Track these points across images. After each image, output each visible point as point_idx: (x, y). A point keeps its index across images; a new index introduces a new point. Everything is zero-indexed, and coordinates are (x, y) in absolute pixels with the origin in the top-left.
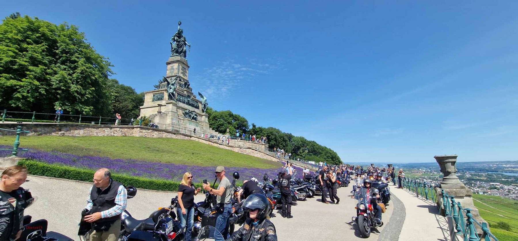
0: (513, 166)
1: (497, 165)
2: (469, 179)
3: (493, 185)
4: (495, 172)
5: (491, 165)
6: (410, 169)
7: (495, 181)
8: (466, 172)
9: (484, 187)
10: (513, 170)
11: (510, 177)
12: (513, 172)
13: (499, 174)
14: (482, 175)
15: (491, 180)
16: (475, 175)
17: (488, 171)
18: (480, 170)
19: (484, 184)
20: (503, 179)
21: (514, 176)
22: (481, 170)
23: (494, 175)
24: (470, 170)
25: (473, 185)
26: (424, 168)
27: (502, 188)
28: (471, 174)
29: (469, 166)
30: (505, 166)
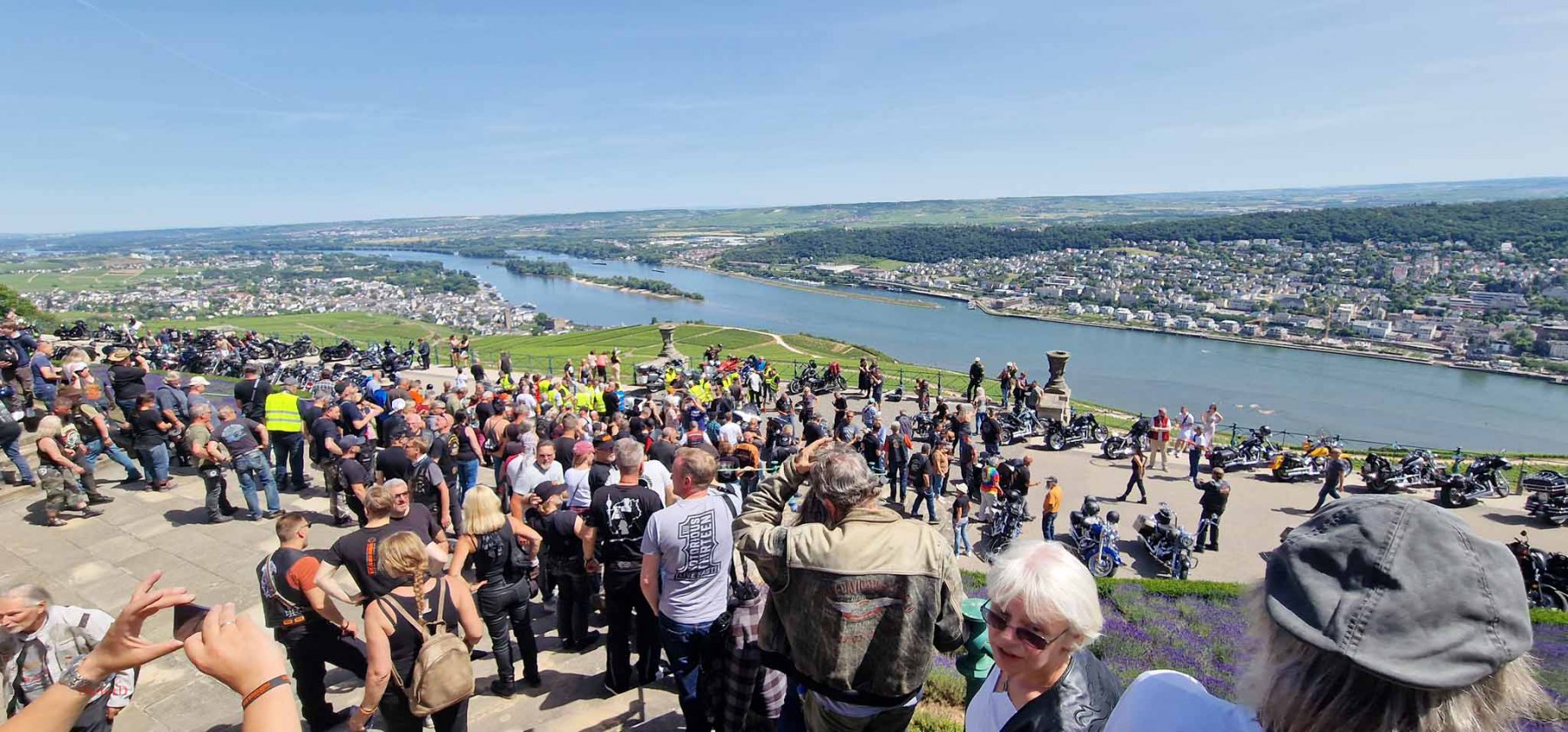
0: (368, 233)
1: (337, 231)
2: (286, 275)
3: (339, 283)
4: (337, 249)
5: (326, 233)
6: (93, 256)
7: (341, 273)
8: (272, 254)
9: (324, 293)
10: (371, 242)
11: (366, 261)
12: (370, 247)
13: (346, 255)
14: (313, 261)
15: (335, 273)
16: (298, 262)
17: (322, 249)
18: (305, 248)
19: (323, 286)
20: (356, 267)
21: (376, 258)
22: (308, 247)
23: (337, 258)
24: (282, 249)
25: (297, 289)
26: (144, 250)
27: (358, 288)
28: (288, 261)
29: (277, 237)
30: (352, 233)
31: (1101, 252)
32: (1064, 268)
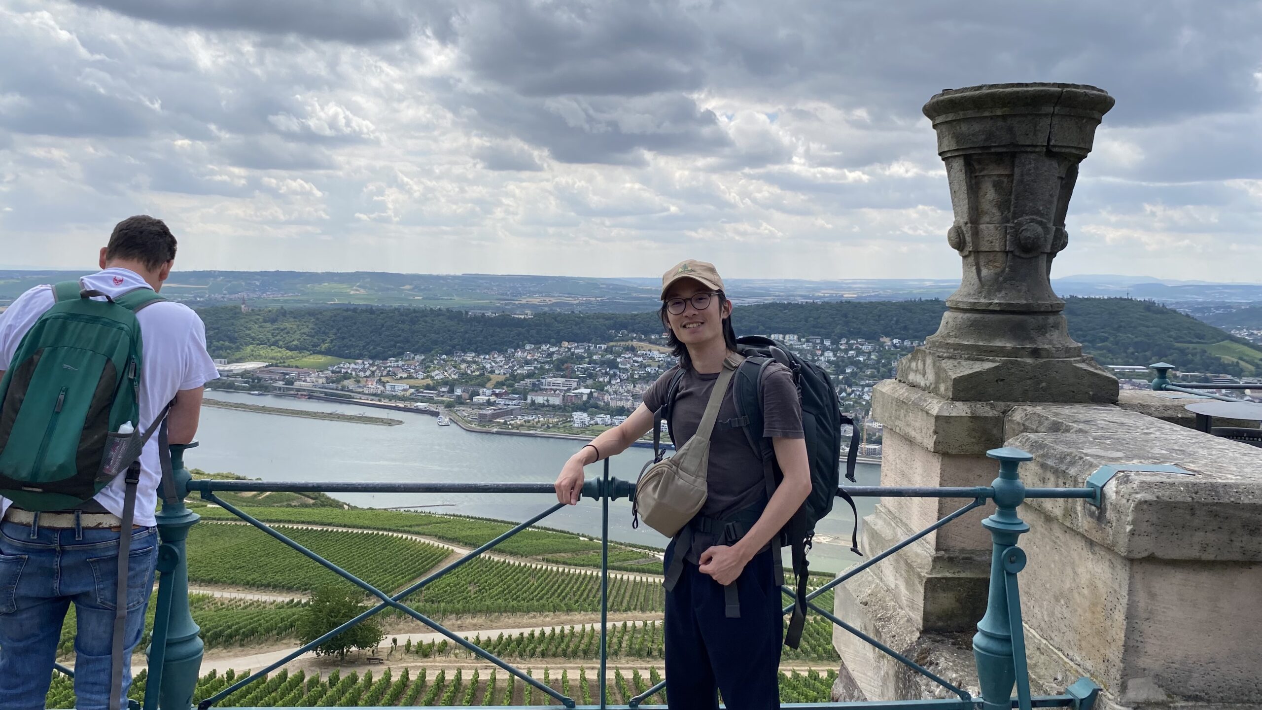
31: (604, 346)
32: (561, 367)
